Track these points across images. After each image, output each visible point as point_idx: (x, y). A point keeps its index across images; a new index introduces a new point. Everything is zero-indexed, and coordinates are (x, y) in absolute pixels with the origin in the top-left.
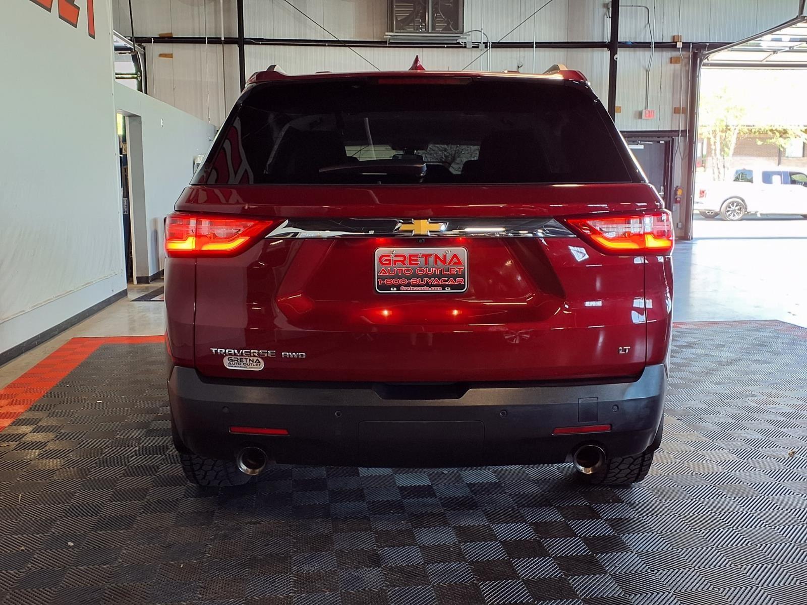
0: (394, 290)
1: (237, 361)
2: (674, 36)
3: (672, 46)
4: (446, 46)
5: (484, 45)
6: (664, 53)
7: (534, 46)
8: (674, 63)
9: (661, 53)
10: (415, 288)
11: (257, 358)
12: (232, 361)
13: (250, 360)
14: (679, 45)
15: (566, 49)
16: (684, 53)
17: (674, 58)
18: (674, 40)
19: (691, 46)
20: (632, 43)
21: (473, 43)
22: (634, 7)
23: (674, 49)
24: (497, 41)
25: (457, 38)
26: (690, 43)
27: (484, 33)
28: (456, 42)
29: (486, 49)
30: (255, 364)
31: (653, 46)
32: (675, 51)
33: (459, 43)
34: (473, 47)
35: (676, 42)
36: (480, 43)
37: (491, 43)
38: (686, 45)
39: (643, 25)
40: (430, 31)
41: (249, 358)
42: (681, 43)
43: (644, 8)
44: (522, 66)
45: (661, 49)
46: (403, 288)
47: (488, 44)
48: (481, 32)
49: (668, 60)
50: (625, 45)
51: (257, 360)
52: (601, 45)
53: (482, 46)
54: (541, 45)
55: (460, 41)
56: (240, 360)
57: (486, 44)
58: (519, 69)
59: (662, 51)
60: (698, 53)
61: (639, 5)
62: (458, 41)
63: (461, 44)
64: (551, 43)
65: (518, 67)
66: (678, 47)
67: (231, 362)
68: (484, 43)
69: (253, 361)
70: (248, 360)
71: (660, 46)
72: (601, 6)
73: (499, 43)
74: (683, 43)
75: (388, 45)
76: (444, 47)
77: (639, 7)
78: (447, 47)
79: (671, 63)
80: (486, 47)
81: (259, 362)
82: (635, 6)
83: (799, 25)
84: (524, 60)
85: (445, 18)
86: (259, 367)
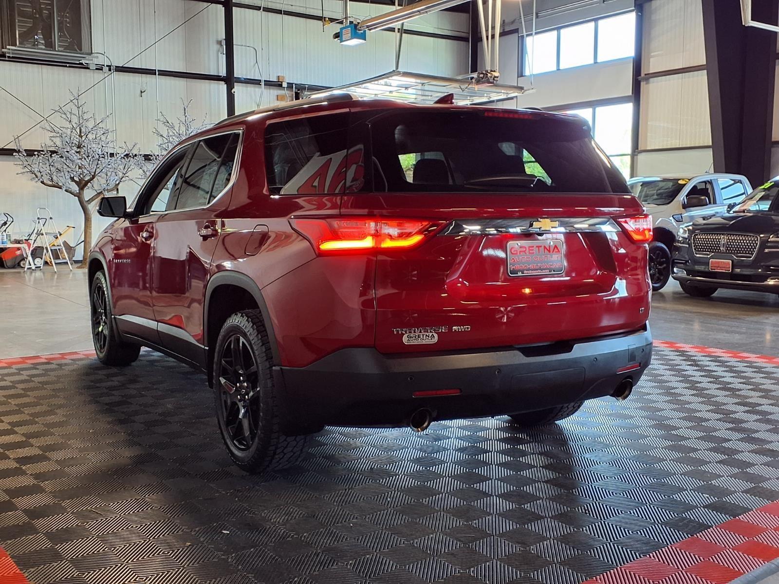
0: (520, 274)
1: (415, 337)
2: (279, 77)
3: (278, 85)
4: (68, 65)
5: (108, 68)
6: (272, 91)
7: (157, 73)
8: (280, 100)
9: (269, 90)
10: (533, 272)
11: (432, 334)
12: (411, 337)
13: (426, 335)
14: (285, 85)
15: (185, 79)
16: (288, 92)
17: (280, 96)
18: (279, 79)
19: (294, 87)
20: (245, 79)
21: (96, 64)
22: (243, 47)
23: (281, 88)
24: (121, 66)
25: (80, 59)
26: (293, 83)
27: (106, 56)
28: (78, 62)
29: (110, 72)
30: (430, 339)
31: (263, 83)
32: (280, 89)
33: (82, 64)
34: (97, 69)
35: (282, 82)
36: (104, 65)
37: (114, 67)
38: (290, 86)
39: (252, 64)
40: (57, 49)
41: (425, 334)
42: (286, 83)
43: (252, 49)
44: (145, 91)
45: (268, 87)
46: (525, 272)
47: (112, 67)
48: (104, 55)
49: (275, 98)
50: (239, 81)
51: (433, 335)
52: (217, 78)
53: (106, 69)
54: (163, 73)
55: (83, 62)
56: (418, 336)
57: (109, 66)
58: (142, 94)
59: (270, 89)
60: (300, 94)
61: (248, 45)
62: (81, 62)
63: (84, 65)
64: (173, 72)
65: (141, 92)
66: (283, 86)
67: (410, 339)
68: (107, 66)
69: (429, 337)
70: (425, 336)
71: (269, 84)
72: (215, 43)
73: (122, 67)
74: (288, 83)
75: (7, 59)
76: (66, 66)
77: (248, 48)
78: (69, 67)
79: (278, 100)
80: (110, 70)
81: (434, 337)
82: (245, 46)
83: (394, 78)
84: (146, 86)
85: (71, 38)
86: (433, 340)
